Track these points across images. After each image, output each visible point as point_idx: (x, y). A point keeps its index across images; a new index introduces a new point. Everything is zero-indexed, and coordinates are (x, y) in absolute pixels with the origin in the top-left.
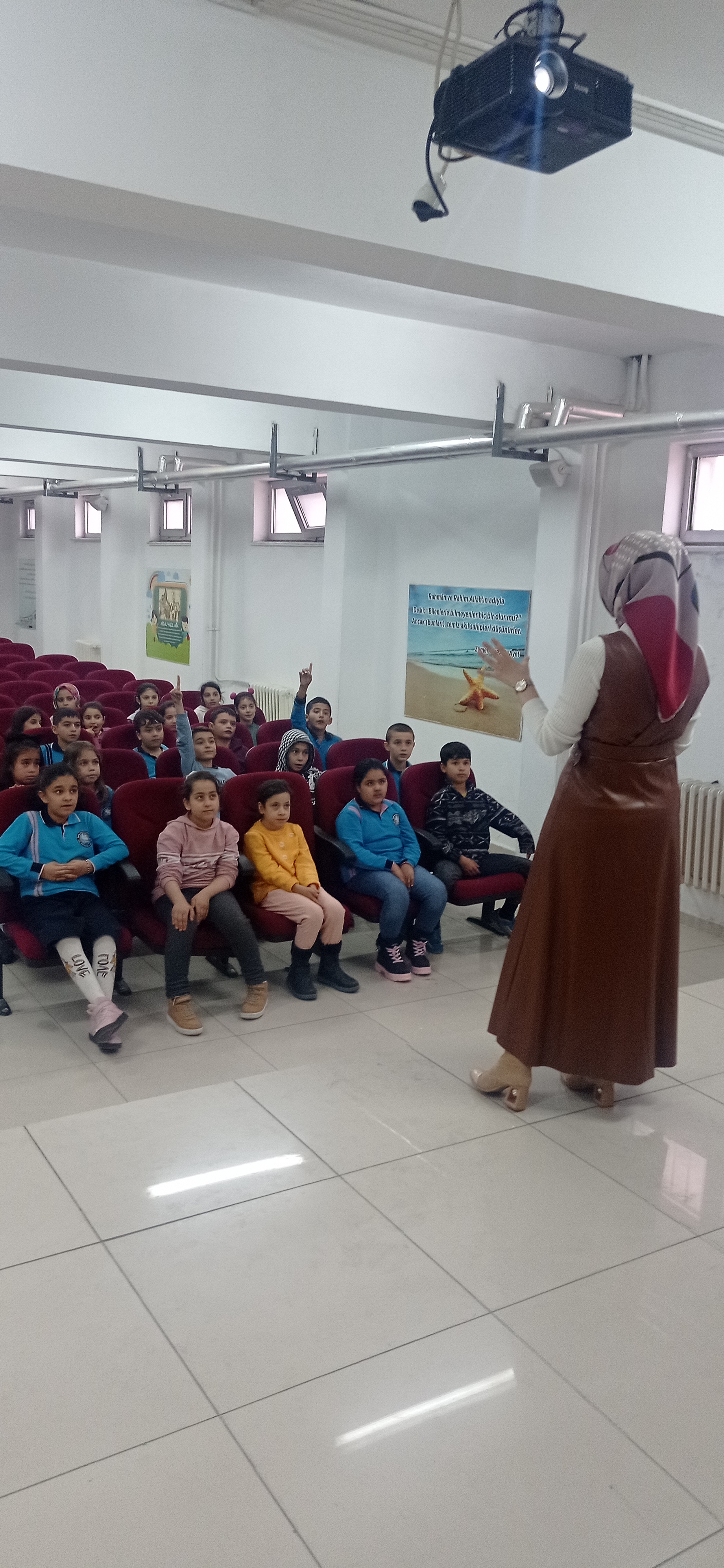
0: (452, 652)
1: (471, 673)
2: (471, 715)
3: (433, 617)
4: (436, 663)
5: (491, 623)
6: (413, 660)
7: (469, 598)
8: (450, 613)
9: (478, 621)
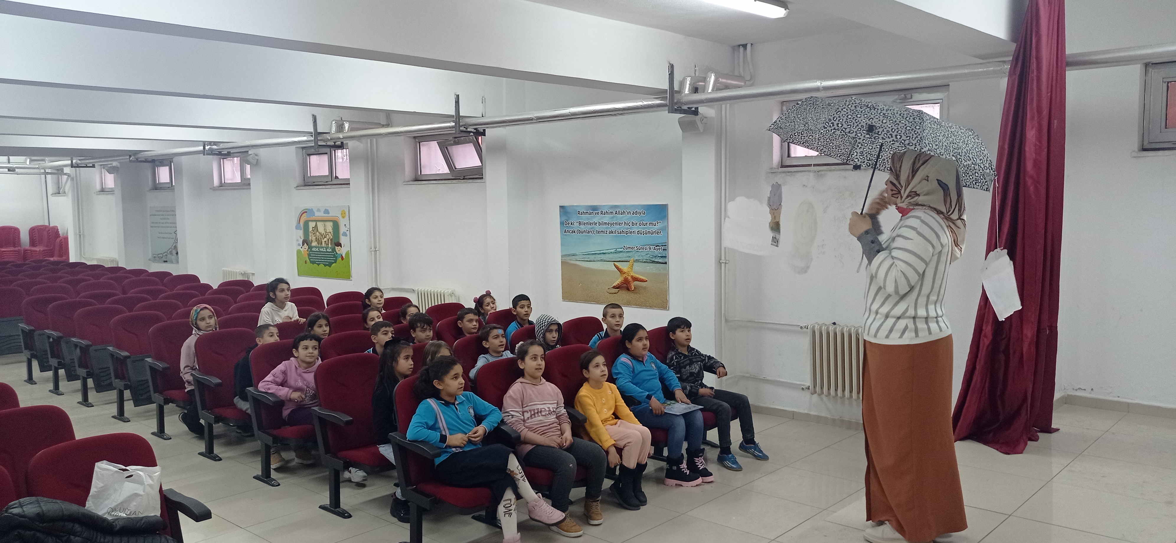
0: (602, 252)
1: (619, 265)
2: (624, 295)
3: (583, 228)
5: (635, 229)
6: (567, 259)
7: (614, 213)
8: (598, 224)
9: (624, 228)
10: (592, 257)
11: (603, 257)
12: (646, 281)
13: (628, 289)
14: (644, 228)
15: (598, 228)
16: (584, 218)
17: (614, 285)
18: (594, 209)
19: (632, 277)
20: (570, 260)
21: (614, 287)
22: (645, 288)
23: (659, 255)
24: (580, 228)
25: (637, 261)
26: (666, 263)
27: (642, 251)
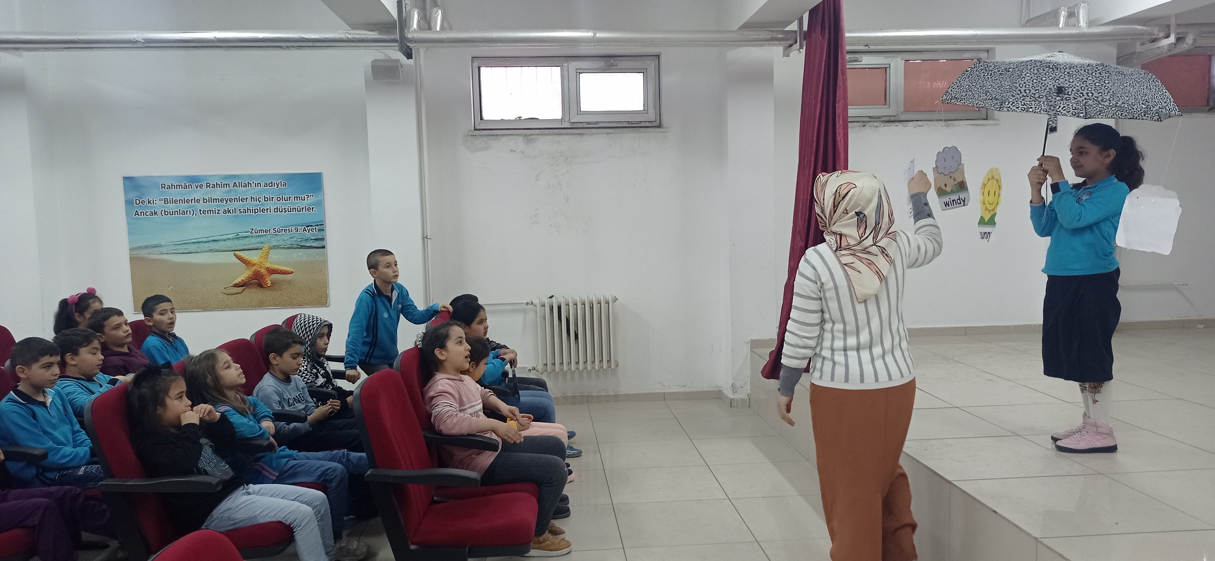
0: (210, 239)
1: (244, 254)
2: (254, 294)
3: (172, 207)
4: (187, 252)
5: (271, 205)
6: (143, 253)
7: (232, 185)
8: (202, 201)
9: (252, 205)
10: (193, 248)
11: (213, 246)
12: (292, 272)
13: (261, 286)
14: (284, 204)
15: (201, 206)
16: (175, 194)
17: (238, 280)
18: (194, 181)
19: (267, 269)
20: (149, 254)
21: (236, 286)
22: (289, 282)
23: (313, 238)
24: (165, 207)
25: (275, 247)
26: (324, 247)
27: (283, 234)
